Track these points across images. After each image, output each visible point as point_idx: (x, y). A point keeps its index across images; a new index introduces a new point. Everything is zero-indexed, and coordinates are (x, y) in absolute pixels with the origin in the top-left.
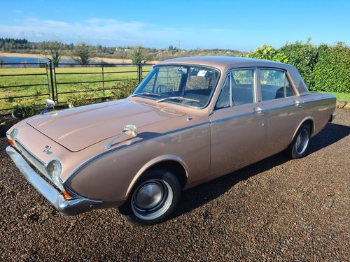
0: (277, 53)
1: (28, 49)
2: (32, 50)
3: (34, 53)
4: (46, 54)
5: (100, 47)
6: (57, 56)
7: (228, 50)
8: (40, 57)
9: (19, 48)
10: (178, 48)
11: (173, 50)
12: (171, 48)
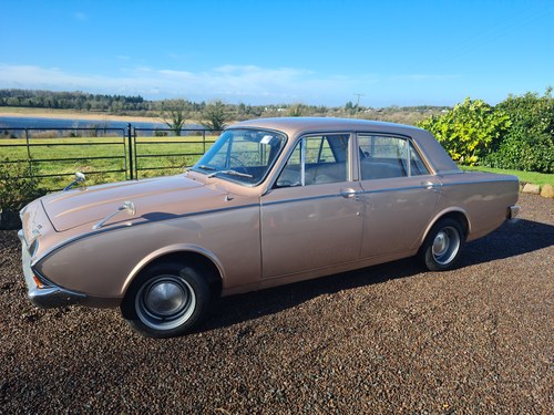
0: (493, 110)
1: (142, 111)
2: (148, 112)
3: (151, 116)
4: (165, 117)
5: (242, 106)
6: (180, 121)
7: (444, 108)
8: (157, 122)
9: (132, 109)
10: (360, 106)
11: (352, 108)
12: (349, 106)
